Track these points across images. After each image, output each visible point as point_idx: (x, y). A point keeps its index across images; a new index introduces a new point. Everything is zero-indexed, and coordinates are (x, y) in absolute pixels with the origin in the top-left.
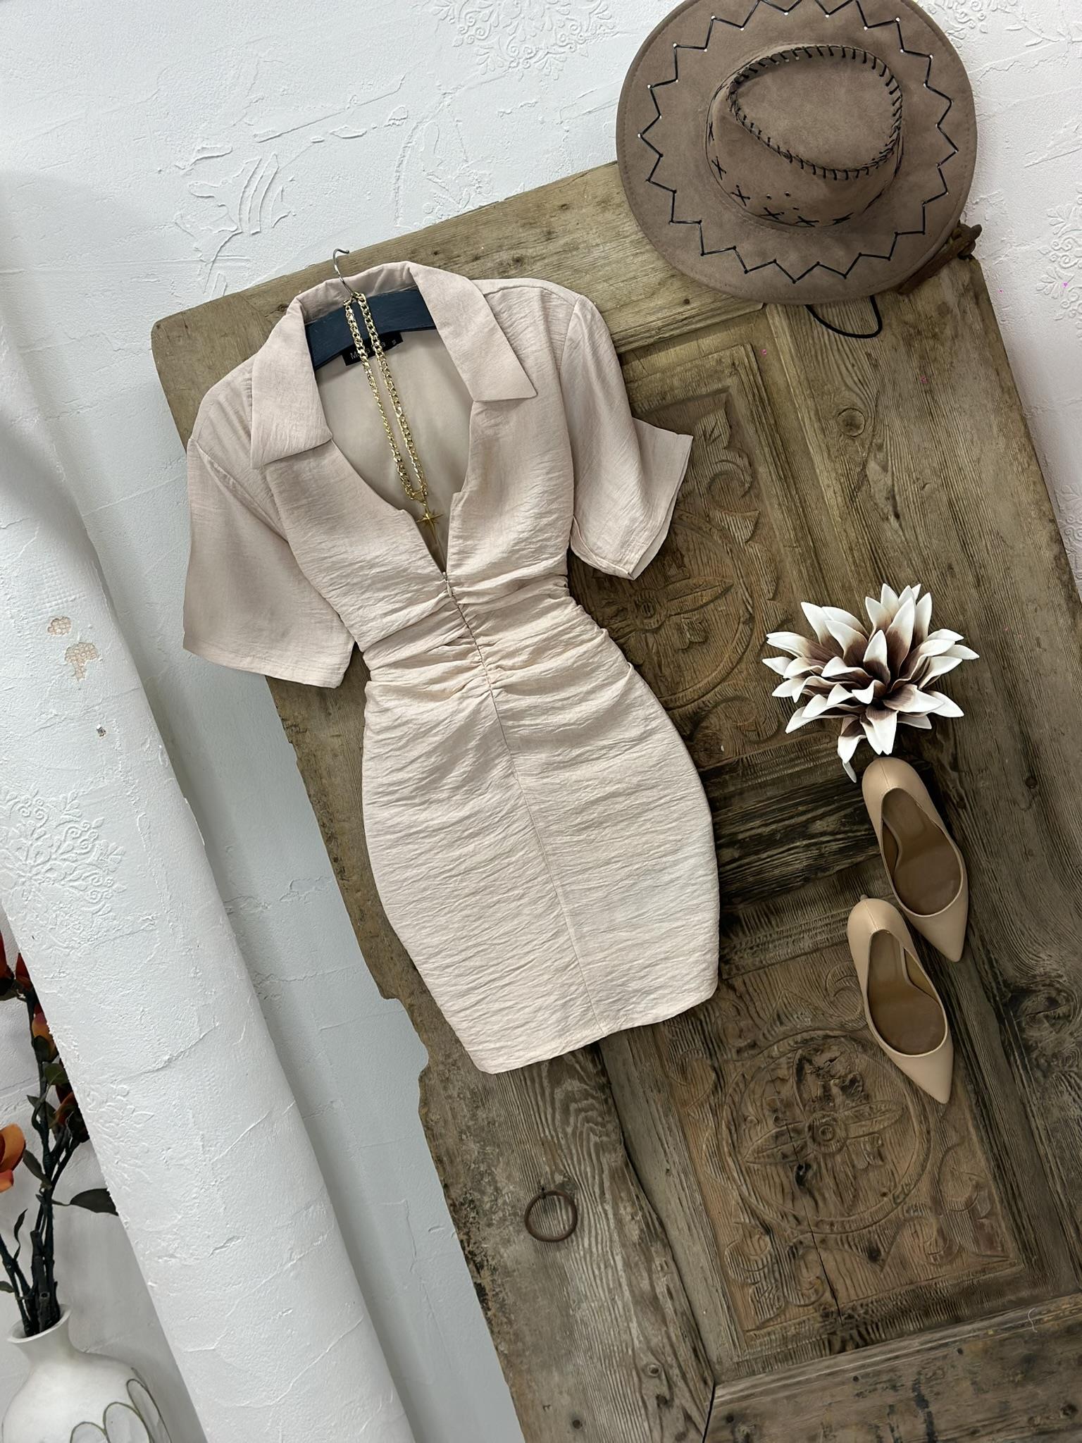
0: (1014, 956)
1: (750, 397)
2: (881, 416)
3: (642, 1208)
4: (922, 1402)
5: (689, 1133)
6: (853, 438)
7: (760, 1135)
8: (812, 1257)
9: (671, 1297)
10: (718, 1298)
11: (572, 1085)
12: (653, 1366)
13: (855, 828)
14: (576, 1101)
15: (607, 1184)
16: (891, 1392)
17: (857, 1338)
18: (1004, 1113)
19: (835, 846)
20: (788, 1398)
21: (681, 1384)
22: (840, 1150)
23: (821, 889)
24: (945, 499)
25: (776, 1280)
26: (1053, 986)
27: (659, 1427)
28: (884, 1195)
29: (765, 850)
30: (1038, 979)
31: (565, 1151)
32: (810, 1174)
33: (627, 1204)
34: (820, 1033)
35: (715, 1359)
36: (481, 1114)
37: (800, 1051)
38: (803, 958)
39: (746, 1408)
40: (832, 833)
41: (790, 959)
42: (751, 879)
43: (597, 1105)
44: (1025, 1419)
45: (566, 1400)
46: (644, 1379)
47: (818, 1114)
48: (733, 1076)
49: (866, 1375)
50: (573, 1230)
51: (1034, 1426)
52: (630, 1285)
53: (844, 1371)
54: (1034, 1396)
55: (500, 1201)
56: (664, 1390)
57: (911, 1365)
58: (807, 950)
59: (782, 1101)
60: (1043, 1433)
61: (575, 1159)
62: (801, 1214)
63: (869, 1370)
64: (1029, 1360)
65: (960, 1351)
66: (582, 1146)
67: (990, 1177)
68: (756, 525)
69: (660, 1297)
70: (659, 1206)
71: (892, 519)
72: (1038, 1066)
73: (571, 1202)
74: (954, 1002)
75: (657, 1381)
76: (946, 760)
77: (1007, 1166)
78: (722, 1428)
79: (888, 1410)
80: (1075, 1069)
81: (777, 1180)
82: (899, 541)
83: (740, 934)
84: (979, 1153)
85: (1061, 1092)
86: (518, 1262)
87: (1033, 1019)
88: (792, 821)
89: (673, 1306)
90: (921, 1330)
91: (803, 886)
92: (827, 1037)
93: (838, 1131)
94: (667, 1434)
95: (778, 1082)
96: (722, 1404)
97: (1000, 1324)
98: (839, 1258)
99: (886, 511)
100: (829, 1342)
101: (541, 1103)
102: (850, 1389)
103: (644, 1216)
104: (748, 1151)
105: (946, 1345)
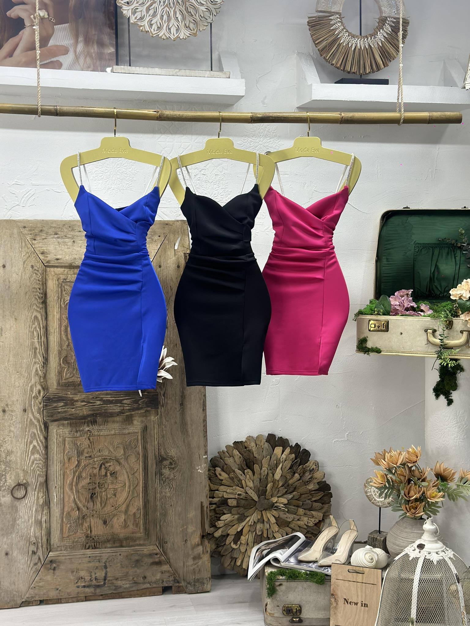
0: (165, 449)
3: (45, 495)
4: (106, 567)
5: (65, 477)
7: (84, 482)
8: (88, 520)
9: (46, 523)
10: (59, 525)
11: (37, 456)
12: (34, 542)
13: (134, 404)
14: (37, 460)
15: (38, 487)
16: (98, 563)
17: (93, 546)
18: (151, 491)
19: (128, 408)
20: (69, 559)
21: (41, 548)
22: (105, 490)
23: (121, 419)
25: (76, 524)
26: (172, 459)
27: (30, 560)
28: (113, 506)
29: (109, 404)
30: (169, 456)
31: (29, 474)
32: (94, 496)
33: (42, 493)
34: (109, 458)
35: (52, 544)
36: (8, 458)
37: (102, 461)
38: (111, 436)
39: (57, 559)
40: (128, 404)
41: (107, 435)
42: (103, 411)
43: (42, 463)
44: (131, 578)
45: (6, 546)
46: (30, 545)
47: (102, 480)
48: (83, 464)
49: (92, 557)
50: (24, 497)
51: (134, 580)
52: (35, 517)
53: (87, 554)
54: (136, 572)
55: (6, 484)
56: (35, 550)
57: (106, 556)
58: (112, 434)
59: (93, 474)
60: (135, 583)
61: (31, 477)
62: (89, 507)
63: (94, 555)
64: (137, 561)
65: (120, 555)
66: (34, 473)
67: (142, 507)
69: (43, 522)
70: (50, 496)
72: (163, 480)
73: (26, 489)
74: (146, 458)
75: (34, 546)
76: (162, 393)
77: (147, 505)
78: (48, 564)
79: (96, 568)
80: (172, 483)
81: (85, 495)
83: (96, 425)
84: (141, 500)
85: (167, 488)
86: (5, 503)
87: (165, 467)
88: (119, 398)
89: (46, 525)
90: (111, 547)
91: (116, 416)
92: (110, 459)
93: (106, 486)
94: (32, 563)
95: (94, 469)
96: (50, 557)
97: (133, 549)
98: (95, 522)
100: (85, 545)
101: (26, 459)
102: (87, 559)
103: (45, 498)
104: (80, 485)
105: (117, 552)
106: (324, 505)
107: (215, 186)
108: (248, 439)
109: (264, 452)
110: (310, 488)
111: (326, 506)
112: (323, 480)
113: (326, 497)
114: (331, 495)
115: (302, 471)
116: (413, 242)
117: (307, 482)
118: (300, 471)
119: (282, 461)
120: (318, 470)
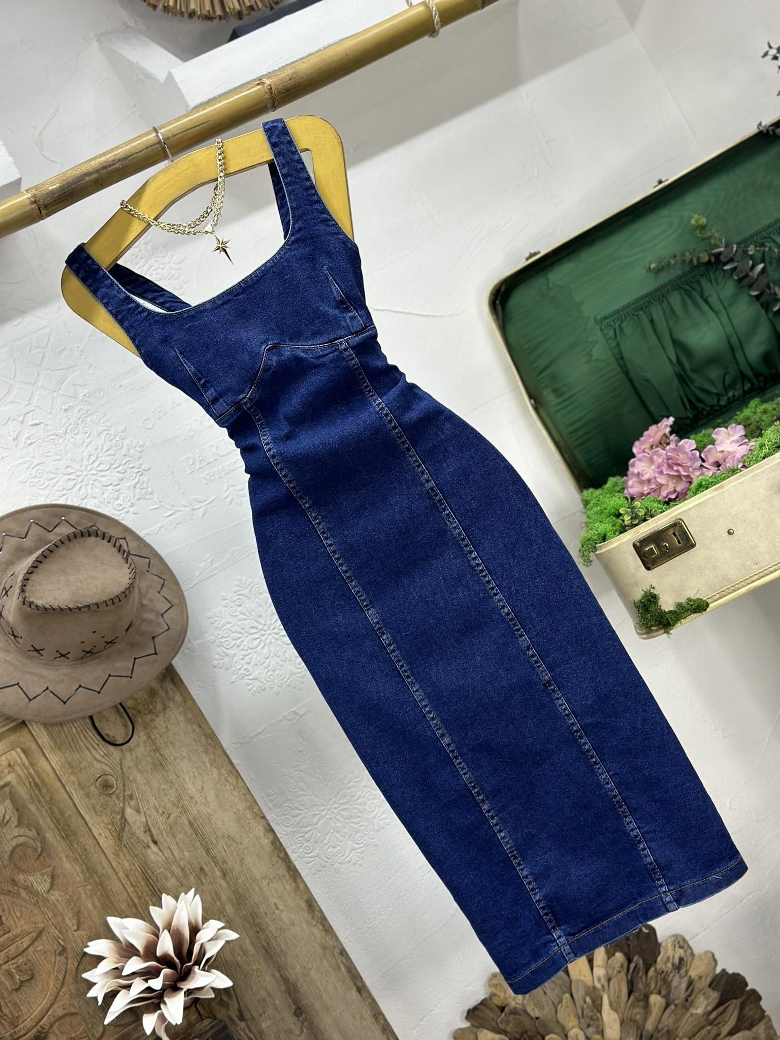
1: (27, 784)
2: (127, 775)
6: (110, 795)
24: (186, 822)
68: (53, 877)
71: (152, 845)
76: (234, 1013)
82: (161, 860)
99: (146, 841)
106: (754, 1029)
107: (78, 437)
108: (495, 986)
109: (548, 992)
110: (700, 1011)
111: (760, 1028)
112: (718, 970)
113: (748, 1008)
114: (755, 996)
115: (659, 983)
116: (592, 322)
117: (687, 1000)
118: (656, 984)
119: (603, 987)
120: (692, 954)
